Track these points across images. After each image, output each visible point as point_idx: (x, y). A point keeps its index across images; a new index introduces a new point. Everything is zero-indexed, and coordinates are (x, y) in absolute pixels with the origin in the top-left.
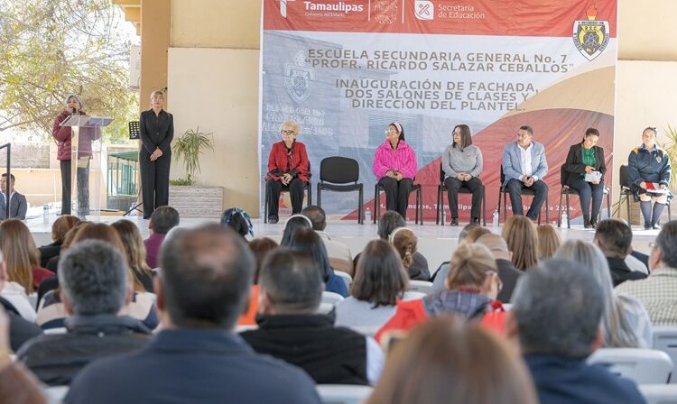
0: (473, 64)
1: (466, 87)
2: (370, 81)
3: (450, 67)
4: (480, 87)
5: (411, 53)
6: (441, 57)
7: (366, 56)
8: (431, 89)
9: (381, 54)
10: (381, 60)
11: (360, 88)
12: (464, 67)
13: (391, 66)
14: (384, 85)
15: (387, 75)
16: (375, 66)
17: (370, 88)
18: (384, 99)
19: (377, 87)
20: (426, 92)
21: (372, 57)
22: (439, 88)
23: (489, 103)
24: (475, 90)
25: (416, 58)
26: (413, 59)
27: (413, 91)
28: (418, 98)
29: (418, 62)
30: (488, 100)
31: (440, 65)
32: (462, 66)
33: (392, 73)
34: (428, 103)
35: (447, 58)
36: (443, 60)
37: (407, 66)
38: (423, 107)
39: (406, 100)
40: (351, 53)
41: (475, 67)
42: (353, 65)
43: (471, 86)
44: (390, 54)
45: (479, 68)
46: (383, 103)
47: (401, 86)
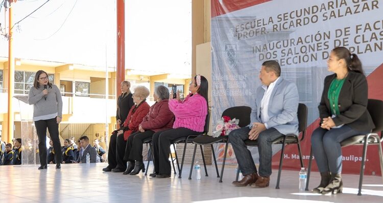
0: (358, 6)
1: (352, 31)
2: (275, 42)
3: (337, 15)
4: (366, 29)
5: (305, 9)
6: (329, 6)
7: (272, 21)
8: (322, 41)
9: (282, 17)
10: (283, 22)
11: (269, 51)
12: (350, 12)
13: (290, 25)
14: (285, 45)
15: (287, 34)
16: (278, 29)
17: (275, 49)
18: (286, 57)
19: (280, 48)
20: (318, 44)
21: (275, 20)
22: (329, 38)
23: (376, 44)
24: (361, 32)
25: (309, 13)
26: (307, 15)
27: (307, 45)
28: (312, 51)
29: (310, 16)
30: (374, 41)
31: (328, 15)
32: (349, 11)
33: (292, 32)
34: (320, 54)
35: (334, 6)
36: (331, 9)
37: (302, 23)
38: (316, 59)
39: (302, 55)
40: (262, 21)
41: (360, 9)
42: (263, 31)
43: (357, 29)
44: (289, 15)
45: (364, 8)
46: (285, 61)
47: (298, 42)
